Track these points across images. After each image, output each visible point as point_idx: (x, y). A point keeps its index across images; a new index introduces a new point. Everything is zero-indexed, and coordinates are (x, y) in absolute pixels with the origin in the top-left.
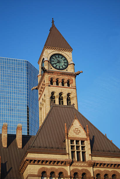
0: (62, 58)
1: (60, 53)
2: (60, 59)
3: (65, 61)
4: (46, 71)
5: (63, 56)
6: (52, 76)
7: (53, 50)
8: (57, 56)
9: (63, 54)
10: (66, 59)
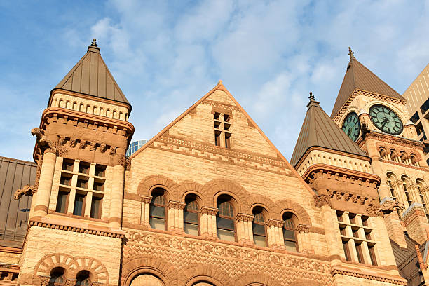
0: (389, 114)
1: (385, 104)
2: (387, 116)
3: (397, 120)
4: (369, 131)
5: (391, 111)
6: (382, 144)
7: (371, 98)
8: (380, 109)
9: (390, 106)
10: (396, 116)
